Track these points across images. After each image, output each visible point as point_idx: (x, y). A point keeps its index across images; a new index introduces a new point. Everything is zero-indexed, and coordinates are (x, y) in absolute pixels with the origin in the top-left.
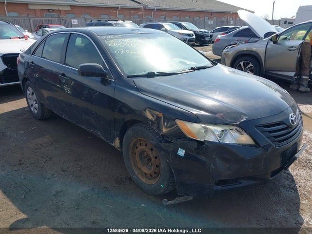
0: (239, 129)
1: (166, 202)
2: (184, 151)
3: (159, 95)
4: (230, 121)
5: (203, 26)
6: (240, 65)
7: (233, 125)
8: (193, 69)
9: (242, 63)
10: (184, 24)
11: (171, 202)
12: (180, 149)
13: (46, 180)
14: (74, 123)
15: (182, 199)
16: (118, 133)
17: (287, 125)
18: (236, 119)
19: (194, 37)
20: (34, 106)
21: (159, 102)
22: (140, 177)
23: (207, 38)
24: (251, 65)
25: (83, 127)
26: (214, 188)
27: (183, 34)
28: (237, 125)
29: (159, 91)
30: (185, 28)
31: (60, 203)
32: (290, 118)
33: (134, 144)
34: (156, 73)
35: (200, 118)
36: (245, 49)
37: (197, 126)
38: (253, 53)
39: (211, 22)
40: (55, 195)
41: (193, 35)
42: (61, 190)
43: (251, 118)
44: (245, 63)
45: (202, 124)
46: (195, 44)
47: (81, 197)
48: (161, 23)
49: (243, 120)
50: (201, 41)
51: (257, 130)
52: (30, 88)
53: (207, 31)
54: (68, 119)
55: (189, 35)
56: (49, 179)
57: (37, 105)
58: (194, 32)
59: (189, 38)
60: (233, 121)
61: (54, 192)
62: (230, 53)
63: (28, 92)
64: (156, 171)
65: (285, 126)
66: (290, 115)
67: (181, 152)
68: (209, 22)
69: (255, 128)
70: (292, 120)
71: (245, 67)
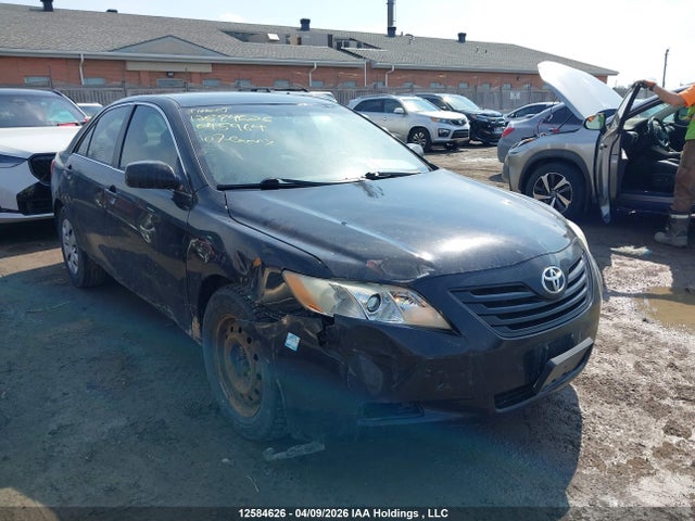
0: (411, 293)
1: (271, 455)
2: (298, 339)
3: (266, 223)
4: (392, 275)
5: (497, 103)
6: (541, 182)
7: (399, 285)
8: (370, 176)
9: (544, 178)
10: (447, 98)
11: (279, 454)
12: (290, 334)
13: (49, 404)
14: (131, 289)
15: (302, 450)
16: (195, 307)
17: (533, 291)
18: (406, 272)
19: (467, 126)
20: (72, 258)
21: (259, 235)
22: (232, 402)
23: (498, 129)
24: (564, 181)
25: (145, 298)
26: (359, 423)
27: (441, 120)
28: (408, 286)
29: (269, 216)
30: (449, 108)
31: (59, 449)
32: (544, 276)
33: (221, 329)
34: (281, 182)
35: (331, 268)
36: (549, 147)
37: (322, 285)
38: (566, 155)
39: (515, 95)
40: (53, 433)
41: (464, 123)
42: (69, 423)
43: (443, 273)
44: (553, 178)
45: (335, 281)
46: (471, 142)
47: (104, 438)
48: (394, 97)
49: (422, 276)
50: (483, 136)
51: (455, 298)
52: (66, 222)
53: (497, 113)
54: (122, 283)
55: (455, 122)
56: (54, 401)
57: (76, 256)
58: (469, 116)
59: (455, 128)
60: (400, 276)
61: (53, 427)
62: (520, 155)
63: (64, 231)
64: (257, 387)
65: (529, 294)
66: (546, 270)
67: (292, 342)
68: (512, 94)
69: (450, 294)
70: (549, 283)
71: (551, 186)
